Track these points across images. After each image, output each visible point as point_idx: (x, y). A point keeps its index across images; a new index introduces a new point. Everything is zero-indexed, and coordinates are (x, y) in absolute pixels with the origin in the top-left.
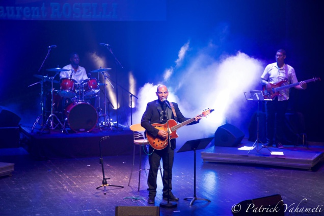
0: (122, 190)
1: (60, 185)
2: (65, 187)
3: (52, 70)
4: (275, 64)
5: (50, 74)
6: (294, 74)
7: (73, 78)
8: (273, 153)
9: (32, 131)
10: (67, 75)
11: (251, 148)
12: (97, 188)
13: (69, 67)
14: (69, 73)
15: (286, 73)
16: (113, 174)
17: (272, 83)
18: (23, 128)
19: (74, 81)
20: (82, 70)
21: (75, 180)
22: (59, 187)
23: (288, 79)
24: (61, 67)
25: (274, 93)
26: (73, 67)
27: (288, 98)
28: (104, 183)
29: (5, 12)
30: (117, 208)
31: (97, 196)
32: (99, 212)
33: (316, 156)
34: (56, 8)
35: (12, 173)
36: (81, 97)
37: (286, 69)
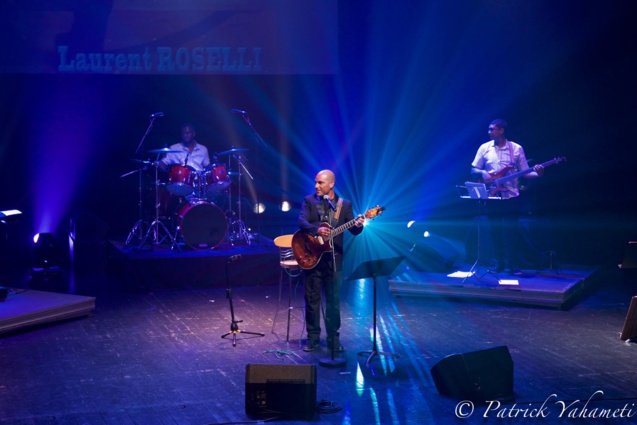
0: (262, 339)
1: (166, 331)
2: (173, 335)
3: (159, 151)
7: (189, 163)
8: (503, 282)
10: (180, 159)
11: (469, 274)
12: (223, 337)
15: (512, 155)
16: (249, 315)
19: (191, 169)
21: (188, 323)
22: (163, 334)
27: (518, 195)
28: (234, 328)
29: (88, 61)
30: (248, 367)
31: (221, 349)
32: (223, 373)
33: (569, 286)
34: (166, 54)
35: (93, 311)
36: (201, 193)
37: (511, 149)
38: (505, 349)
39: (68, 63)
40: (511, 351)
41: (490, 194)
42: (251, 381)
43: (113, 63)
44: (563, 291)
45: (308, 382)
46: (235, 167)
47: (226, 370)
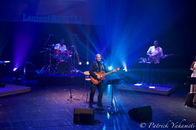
0: (79, 101)
1: (51, 98)
2: (53, 99)
3: (51, 45)
4: (154, 47)
5: (50, 47)
6: (162, 52)
7: (60, 49)
8: (150, 87)
9: (40, 73)
10: (57, 48)
11: (141, 85)
12: (68, 100)
13: (59, 45)
14: (58, 47)
15: (159, 51)
16: (76, 94)
17: (152, 55)
18: (36, 71)
19: (60, 51)
21: (58, 96)
22: (50, 99)
24: (55, 44)
25: (153, 60)
26: (60, 44)
27: (159, 63)
28: (71, 98)
29: (32, 19)
30: (75, 109)
31: (67, 104)
32: (67, 111)
33: (170, 89)
34: (54, 18)
35: (30, 91)
36: (63, 58)
37: (159, 49)
38: (150, 107)
39: (26, 19)
40: (152, 107)
41: (148, 61)
42: (75, 113)
43: (39, 19)
44: (168, 91)
45: (92, 114)
46: (73, 51)
47: (68, 110)
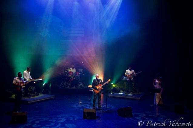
3: (67, 69)
8: (129, 95)
10: (71, 71)
11: (123, 93)
13: (71, 69)
17: (128, 75)
19: (73, 72)
20: (75, 69)
22: (67, 103)
23: (133, 74)
26: (72, 68)
27: (133, 79)
28: (80, 102)
30: (84, 109)
37: (132, 71)
42: (84, 112)
45: (95, 112)
46: (81, 73)
